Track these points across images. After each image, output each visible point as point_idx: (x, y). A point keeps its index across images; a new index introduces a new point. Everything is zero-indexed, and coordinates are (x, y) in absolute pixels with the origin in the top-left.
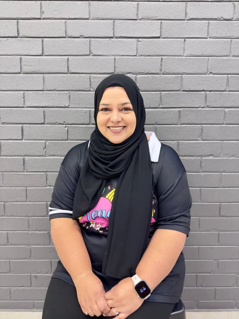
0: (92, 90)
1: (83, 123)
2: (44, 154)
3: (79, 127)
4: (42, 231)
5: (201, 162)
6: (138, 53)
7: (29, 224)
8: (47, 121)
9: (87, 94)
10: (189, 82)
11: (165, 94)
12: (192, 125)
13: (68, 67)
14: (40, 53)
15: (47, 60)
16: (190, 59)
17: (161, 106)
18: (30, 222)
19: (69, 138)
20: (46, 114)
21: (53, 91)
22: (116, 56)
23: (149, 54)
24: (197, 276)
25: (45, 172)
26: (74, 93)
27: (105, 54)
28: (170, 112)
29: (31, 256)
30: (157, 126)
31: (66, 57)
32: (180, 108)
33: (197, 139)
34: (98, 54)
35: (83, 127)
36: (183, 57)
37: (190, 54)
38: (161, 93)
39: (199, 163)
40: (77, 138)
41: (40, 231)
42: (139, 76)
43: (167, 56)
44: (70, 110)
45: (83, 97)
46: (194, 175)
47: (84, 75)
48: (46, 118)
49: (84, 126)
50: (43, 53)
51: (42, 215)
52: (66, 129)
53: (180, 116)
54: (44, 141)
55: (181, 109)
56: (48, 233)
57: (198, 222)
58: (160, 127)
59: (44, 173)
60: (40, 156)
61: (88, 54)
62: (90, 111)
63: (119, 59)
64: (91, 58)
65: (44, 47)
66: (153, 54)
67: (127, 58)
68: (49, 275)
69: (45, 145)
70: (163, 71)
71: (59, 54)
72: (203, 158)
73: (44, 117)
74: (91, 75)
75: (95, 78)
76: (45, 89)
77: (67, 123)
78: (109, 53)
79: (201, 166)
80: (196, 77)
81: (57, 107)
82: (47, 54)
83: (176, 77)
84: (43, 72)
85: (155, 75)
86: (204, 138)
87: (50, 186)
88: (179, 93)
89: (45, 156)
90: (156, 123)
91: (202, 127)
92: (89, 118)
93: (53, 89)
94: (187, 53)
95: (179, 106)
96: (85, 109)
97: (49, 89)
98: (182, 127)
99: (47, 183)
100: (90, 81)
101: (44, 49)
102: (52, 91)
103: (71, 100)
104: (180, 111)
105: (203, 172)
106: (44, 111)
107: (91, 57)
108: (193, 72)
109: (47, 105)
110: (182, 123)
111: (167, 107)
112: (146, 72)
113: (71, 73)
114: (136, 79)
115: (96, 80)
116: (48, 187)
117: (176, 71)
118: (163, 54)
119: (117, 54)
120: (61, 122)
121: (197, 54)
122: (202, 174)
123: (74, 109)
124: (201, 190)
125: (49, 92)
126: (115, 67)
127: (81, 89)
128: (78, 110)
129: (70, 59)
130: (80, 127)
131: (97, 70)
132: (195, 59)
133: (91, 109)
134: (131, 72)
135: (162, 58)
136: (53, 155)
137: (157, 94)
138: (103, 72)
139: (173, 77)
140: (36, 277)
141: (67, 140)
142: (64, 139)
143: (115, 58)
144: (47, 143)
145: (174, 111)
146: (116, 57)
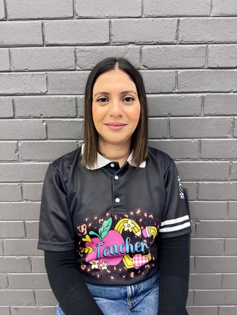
0: (78, 68)
1: (67, 116)
2: (16, 158)
3: (62, 121)
4: (20, 255)
5: (230, 167)
6: (144, 12)
7: (3, 248)
8: (17, 115)
9: (72, 75)
10: (218, 56)
11: (182, 72)
12: (219, 117)
13: (43, 37)
14: (2, 16)
15: (12, 27)
16: (220, 20)
17: (177, 90)
18: (4, 245)
19: (49, 137)
20: (17, 105)
21: (24, 71)
22: (113, 18)
23: (160, 14)
24: (219, 308)
25: (20, 182)
26: (53, 74)
27: (95, 15)
28: (189, 98)
29: (8, 285)
30: (171, 118)
31: (40, 22)
32: (204, 92)
33: (226, 135)
34: (85, 16)
35: (67, 121)
36: (210, 18)
37: (219, 13)
38: (177, 72)
39: (228, 168)
40: (60, 137)
41: (18, 255)
42: (145, 47)
43: (186, 16)
44: (49, 98)
45: (66, 80)
46: (220, 184)
47: (66, 47)
48: (17, 109)
49: (69, 120)
50: (6, 16)
51: (20, 236)
52: (45, 124)
53: (203, 105)
54: (16, 142)
55: (205, 94)
56: (28, 258)
57: (223, 244)
58: (174, 120)
59: (18, 184)
60: (11, 161)
61: (71, 15)
62: (76, 98)
63: (116, 22)
64: (76, 22)
65: (7, 7)
66: (167, 13)
67: (128, 21)
68: (33, 307)
69: (18, 147)
70: (180, 39)
71: (29, 17)
72: (233, 162)
73: (14, 109)
74: (76, 47)
75: (83, 51)
76: (13, 70)
77: (44, 115)
78: (101, 14)
79: (230, 173)
80: (228, 47)
81: (30, 94)
82: (12, 17)
83: (198, 49)
84: (8, 44)
85: (168, 46)
86: (235, 135)
87: (27, 200)
88: (202, 72)
89: (18, 161)
90: (169, 114)
91: (234, 118)
92: (75, 109)
93: (23, 69)
94: (215, 11)
95: (202, 90)
96: (70, 96)
97: (18, 69)
98: (205, 119)
99: (22, 197)
100: (76, 56)
101: (8, 11)
102: (22, 71)
103: (50, 84)
104: (203, 98)
105: (232, 180)
106: (13, 101)
107: (75, 20)
108: (223, 40)
109: (16, 92)
110: (206, 113)
111: (185, 91)
112: (155, 41)
113: (47, 46)
114: (141, 52)
115: (84, 54)
116: (25, 202)
117: (198, 40)
118: (181, 14)
119: (112, 15)
120: (37, 116)
121: (231, 13)
122: (231, 183)
123: (54, 96)
124: (228, 203)
125: (18, 73)
126: (110, 35)
127: (63, 67)
128: (60, 98)
129: (45, 24)
130: (64, 122)
131: (85, 40)
132: (227, 21)
133: (78, 96)
134: (133, 41)
135: (179, 20)
136: (29, 160)
137: (171, 73)
138: (94, 42)
139: (195, 47)
140: (16, 309)
141: (46, 139)
142: (42, 138)
143: (110, 22)
144: (20, 144)
145: (195, 97)
146: (112, 20)
